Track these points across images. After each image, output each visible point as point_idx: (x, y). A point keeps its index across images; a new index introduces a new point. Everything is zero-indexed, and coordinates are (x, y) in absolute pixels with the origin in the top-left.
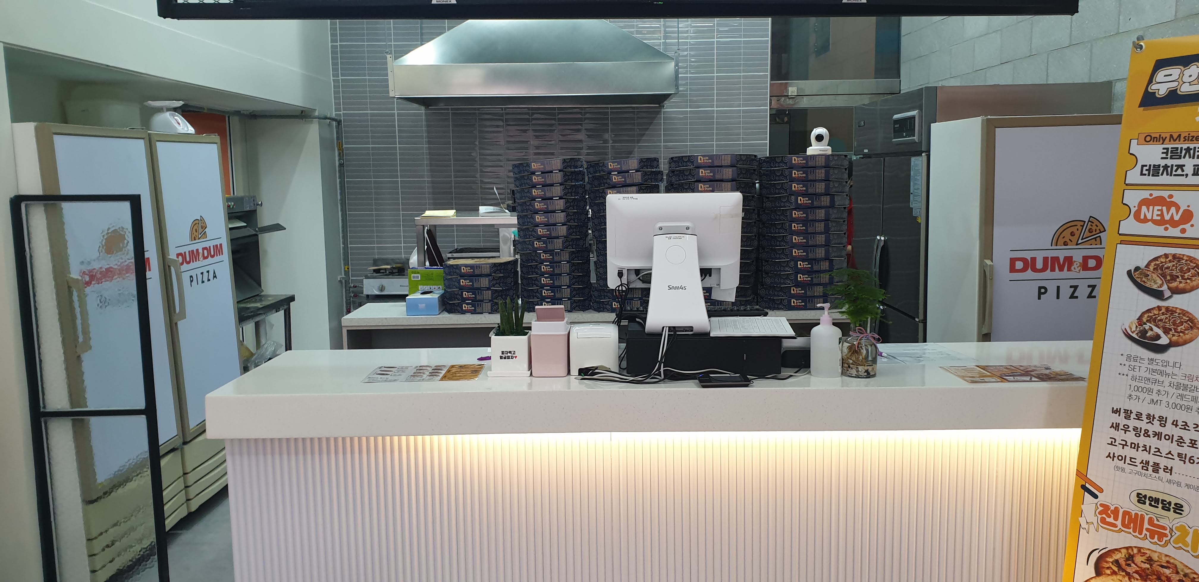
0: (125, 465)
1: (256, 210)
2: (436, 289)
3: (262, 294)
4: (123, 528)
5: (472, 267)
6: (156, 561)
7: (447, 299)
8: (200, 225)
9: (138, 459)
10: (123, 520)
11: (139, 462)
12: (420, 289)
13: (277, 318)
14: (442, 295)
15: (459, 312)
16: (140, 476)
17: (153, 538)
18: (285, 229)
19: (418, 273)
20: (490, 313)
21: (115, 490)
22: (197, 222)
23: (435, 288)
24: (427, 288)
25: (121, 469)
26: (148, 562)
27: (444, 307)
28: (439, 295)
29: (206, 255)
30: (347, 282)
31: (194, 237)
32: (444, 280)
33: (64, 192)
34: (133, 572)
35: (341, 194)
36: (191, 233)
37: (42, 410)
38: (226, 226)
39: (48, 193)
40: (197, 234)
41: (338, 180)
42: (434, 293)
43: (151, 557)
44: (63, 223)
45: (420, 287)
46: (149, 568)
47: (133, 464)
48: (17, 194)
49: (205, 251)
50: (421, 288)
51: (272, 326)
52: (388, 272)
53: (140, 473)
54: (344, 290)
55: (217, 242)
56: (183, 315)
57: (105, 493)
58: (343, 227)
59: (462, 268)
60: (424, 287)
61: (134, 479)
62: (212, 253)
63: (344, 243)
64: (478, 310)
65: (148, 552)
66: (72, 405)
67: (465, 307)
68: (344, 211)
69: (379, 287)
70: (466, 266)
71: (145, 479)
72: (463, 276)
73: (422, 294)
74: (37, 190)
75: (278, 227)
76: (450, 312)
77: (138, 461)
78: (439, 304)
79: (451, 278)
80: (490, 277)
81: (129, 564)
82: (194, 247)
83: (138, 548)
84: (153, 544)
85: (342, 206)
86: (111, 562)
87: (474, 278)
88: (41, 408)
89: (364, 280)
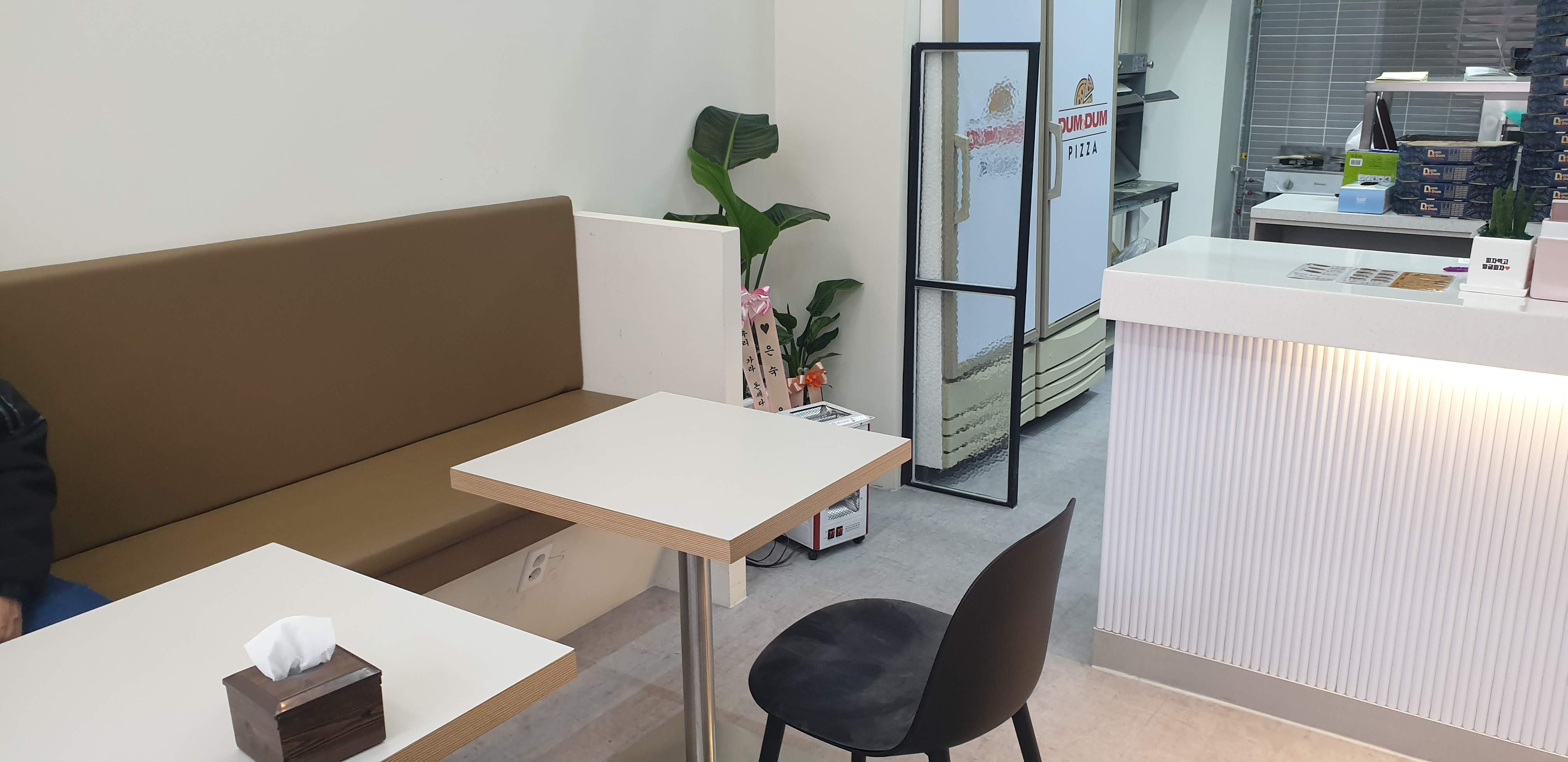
0: (987, 348)
1: (1145, 73)
2: (1382, 180)
3: (1139, 179)
4: (979, 413)
5: (1444, 151)
6: (1007, 455)
7: (1398, 193)
8: (1088, 85)
9: (1002, 343)
10: (979, 405)
11: (1001, 347)
12: (1359, 179)
13: (1154, 210)
14: (1390, 188)
15: (1413, 213)
16: (1001, 361)
17: (1007, 430)
18: (1178, 98)
19: (1360, 157)
20: (1460, 218)
21: (975, 372)
22: (1084, 81)
23: (1380, 179)
24: (1369, 178)
25: (984, 351)
26: (999, 455)
27: (1392, 206)
28: (1387, 188)
29: (1088, 123)
30: (1241, 175)
31: (1080, 100)
32: (1398, 168)
33: (962, 39)
34: (983, 462)
35: (1251, 54)
36: (1077, 95)
37: (916, 278)
38: (1115, 90)
39: (947, 41)
40: (1082, 96)
41: (1249, 37)
42: (1380, 185)
43: (1003, 450)
44: (957, 75)
45: (1360, 176)
46: (999, 461)
47: (996, 347)
48: (918, 42)
49: (1089, 118)
50: (1361, 178)
51: (1146, 219)
52: (1299, 164)
53: (1002, 358)
54: (1236, 185)
55: (1102, 108)
56: (1058, 192)
57: (965, 374)
58: (1246, 100)
59: (1429, 151)
60: (1366, 176)
61: (995, 364)
62: (1096, 122)
63: (1245, 123)
64: (1442, 212)
65: (1000, 444)
66: (943, 277)
67: (1423, 206)
68: (1251, 78)
69: (1286, 183)
70: (1436, 149)
71: (1007, 367)
72: (1427, 163)
73: (1362, 184)
74: (936, 37)
75: (1169, 95)
76: (1399, 211)
77: (1001, 345)
78: (1386, 201)
79: (1410, 166)
80: (1470, 167)
81: (980, 452)
82: (1076, 113)
83: (991, 437)
84: (1006, 436)
85: (1249, 71)
86: (963, 446)
87: (1445, 167)
88: (916, 276)
89: (1266, 172)
